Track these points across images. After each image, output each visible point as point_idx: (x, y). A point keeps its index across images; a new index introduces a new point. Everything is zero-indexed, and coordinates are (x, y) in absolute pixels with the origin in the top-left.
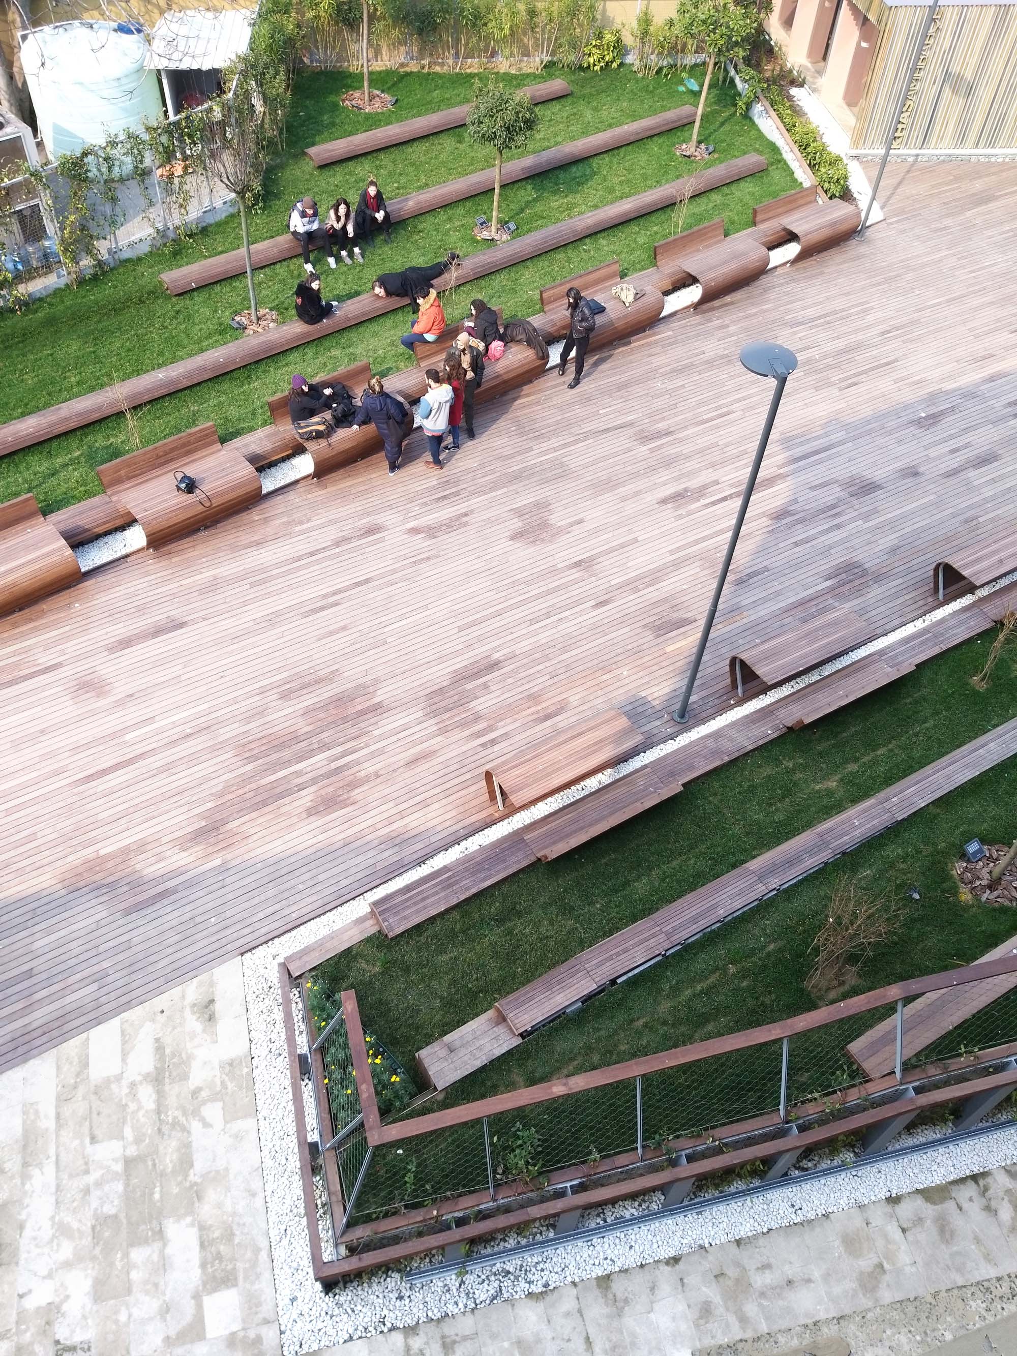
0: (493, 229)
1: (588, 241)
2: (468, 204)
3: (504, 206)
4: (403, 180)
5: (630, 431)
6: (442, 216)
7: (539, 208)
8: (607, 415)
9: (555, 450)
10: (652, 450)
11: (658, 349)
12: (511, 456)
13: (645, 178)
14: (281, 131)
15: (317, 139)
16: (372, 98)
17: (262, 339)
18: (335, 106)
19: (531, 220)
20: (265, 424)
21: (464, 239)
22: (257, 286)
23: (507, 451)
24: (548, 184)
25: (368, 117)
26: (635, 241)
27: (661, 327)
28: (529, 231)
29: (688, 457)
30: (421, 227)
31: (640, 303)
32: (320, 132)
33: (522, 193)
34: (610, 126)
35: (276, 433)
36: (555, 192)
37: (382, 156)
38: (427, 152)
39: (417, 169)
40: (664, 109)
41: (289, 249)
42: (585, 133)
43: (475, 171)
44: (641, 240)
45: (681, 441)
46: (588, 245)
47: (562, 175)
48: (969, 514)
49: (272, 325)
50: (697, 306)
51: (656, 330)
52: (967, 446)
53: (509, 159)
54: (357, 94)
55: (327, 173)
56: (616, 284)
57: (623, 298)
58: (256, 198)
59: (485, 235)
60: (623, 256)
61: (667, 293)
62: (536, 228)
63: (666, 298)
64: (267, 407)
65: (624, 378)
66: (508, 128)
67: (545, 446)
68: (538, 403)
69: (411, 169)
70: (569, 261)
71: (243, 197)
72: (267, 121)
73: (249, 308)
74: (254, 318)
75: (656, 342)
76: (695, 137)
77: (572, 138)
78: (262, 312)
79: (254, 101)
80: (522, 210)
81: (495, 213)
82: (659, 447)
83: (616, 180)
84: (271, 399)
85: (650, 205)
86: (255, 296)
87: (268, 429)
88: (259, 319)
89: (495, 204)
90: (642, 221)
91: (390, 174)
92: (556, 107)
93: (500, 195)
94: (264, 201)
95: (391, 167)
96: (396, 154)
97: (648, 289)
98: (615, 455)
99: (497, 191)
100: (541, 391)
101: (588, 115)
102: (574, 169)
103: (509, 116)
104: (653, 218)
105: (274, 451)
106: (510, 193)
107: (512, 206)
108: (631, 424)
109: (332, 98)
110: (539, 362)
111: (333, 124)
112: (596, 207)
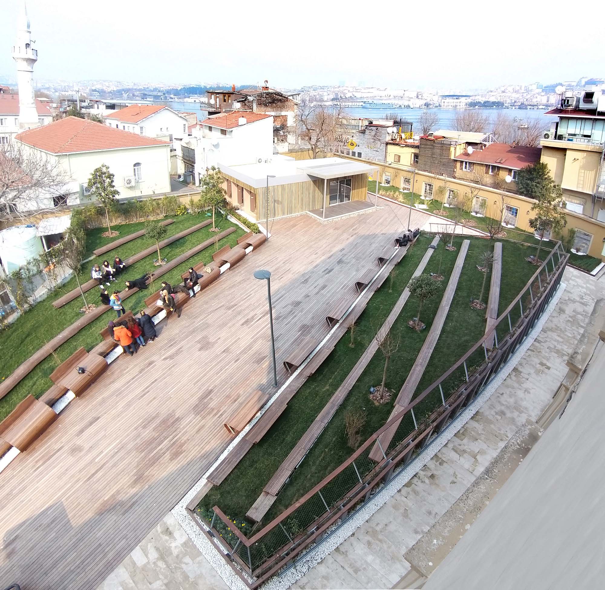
0: (160, 262)
1: (191, 258)
2: (150, 257)
3: (161, 255)
4: (127, 254)
5: (224, 308)
6: (142, 262)
7: (173, 253)
8: (214, 305)
9: (202, 320)
10: (233, 311)
11: (223, 283)
12: (189, 326)
13: (203, 239)
14: (84, 248)
15: (96, 248)
16: (112, 233)
17: (92, 314)
18: (100, 237)
19: (171, 257)
20: (101, 341)
21: (151, 267)
22: (86, 298)
23: (187, 325)
24: (174, 246)
25: (112, 238)
26: (205, 255)
27: (221, 277)
28: (172, 260)
29: (244, 310)
30: (136, 266)
31: (213, 272)
32: (96, 246)
33: (166, 250)
34: (189, 228)
35: (106, 343)
36: (176, 248)
37: (118, 249)
38: (132, 245)
39: (131, 250)
40: (203, 221)
41: (93, 284)
42: (181, 231)
43: (150, 247)
44: (207, 255)
45: (240, 306)
46: (191, 260)
47: (177, 243)
48: (326, 303)
49: (94, 308)
50: (229, 269)
51: (220, 278)
52: (318, 285)
53: (160, 242)
54: (107, 233)
55: (101, 257)
56: (204, 268)
57: (208, 271)
58: (79, 271)
59: (158, 264)
60: (203, 260)
61: (220, 267)
62: (174, 259)
63: (220, 268)
64: (100, 335)
65: (215, 294)
66: (158, 233)
67: (199, 319)
68: (191, 308)
69: (129, 251)
70: (187, 265)
71: (76, 271)
72: (79, 245)
73: (85, 305)
74: (87, 308)
75: (221, 281)
76: (214, 226)
77: (178, 233)
78: (89, 305)
79: (74, 240)
80: (168, 255)
81: (159, 257)
82: (234, 310)
83: (194, 241)
84: (101, 332)
85: (206, 245)
86: (86, 301)
87: (103, 342)
88: (89, 308)
89: (159, 255)
90: (205, 250)
91: (122, 253)
92: (171, 226)
93: (160, 252)
94: (82, 271)
95: (122, 251)
96: (123, 247)
97: (214, 267)
98: (222, 316)
99: (159, 251)
100: (191, 304)
101: (181, 226)
102: (181, 240)
103: (158, 230)
104: (208, 248)
105: (108, 349)
106: (162, 251)
107: (164, 254)
108: (223, 306)
109: (99, 235)
110: (188, 296)
111: (101, 242)
112: (191, 249)
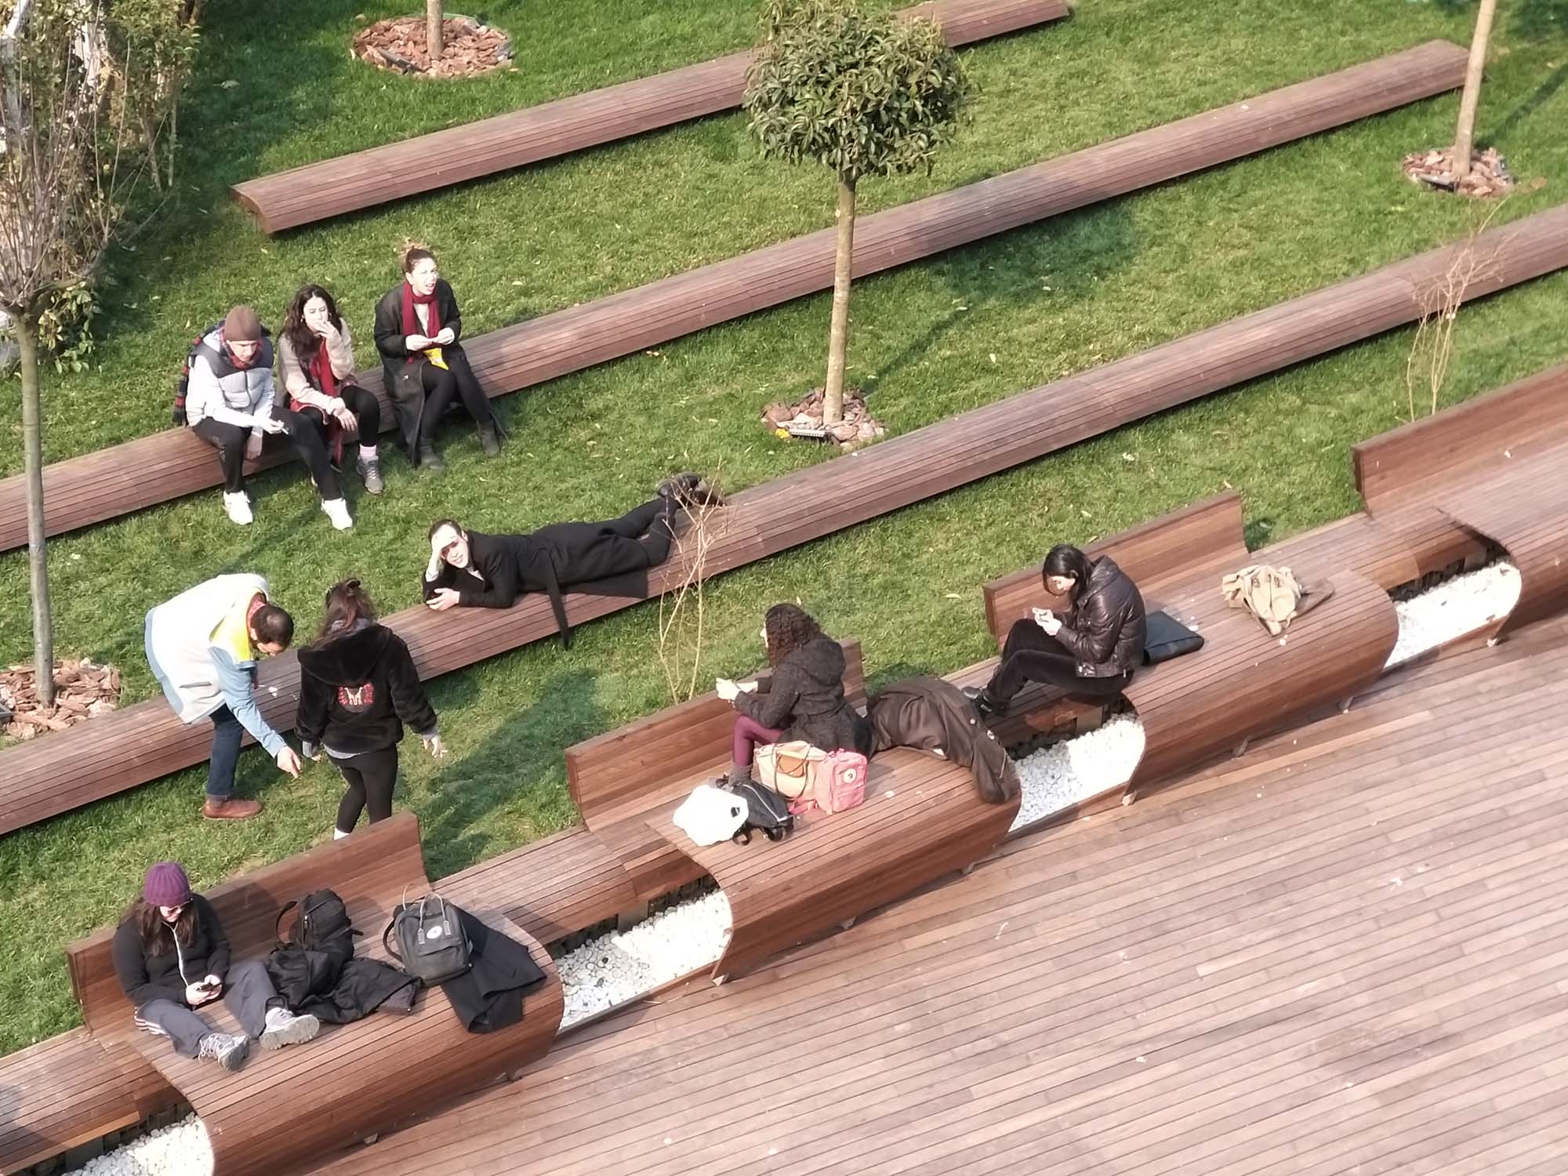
0: (830, 406)
1: (1136, 436)
2: (749, 336)
3: (862, 338)
4: (541, 268)
5: (1308, 1034)
6: (666, 370)
7: (972, 342)
8: (1224, 978)
11: (1385, 768)
13: (1312, 250)
14: (160, 132)
15: (271, 154)
16: (448, 38)
17: (63, 751)
18: (331, 61)
19: (948, 378)
21: (734, 438)
22: (58, 589)
24: (1002, 272)
25: (435, 91)
26: (1289, 436)
27: (1391, 697)
28: (945, 410)
30: (595, 403)
31: (1316, 623)
32: (278, 135)
33: (921, 299)
34: (1196, 105)
35: (88, 1057)
36: (1021, 298)
37: (476, 199)
38: (618, 187)
39: (586, 235)
41: (169, 475)
42: (1115, 128)
43: (770, 240)
44: (1308, 434)
46: (1136, 449)
47: (1046, 248)
49: (98, 708)
50: (1507, 630)
51: (1376, 705)
53: (877, 205)
54: (402, 28)
55: (299, 252)
56: (1235, 566)
57: (1260, 607)
58: (71, 328)
59: (804, 423)
60: (1253, 482)
61: (1403, 592)
62: (969, 403)
63: (1401, 608)
64: (63, 971)
65: (1276, 858)
66: (875, 117)
68: (985, 942)
69: (567, 237)
70: (1077, 497)
71: (32, 325)
72: (119, 103)
73: (26, 656)
74: (40, 687)
75: (1378, 746)
76: (1465, 130)
77: (1078, 143)
78: (68, 667)
80: (919, 347)
81: (834, 361)
83: (1220, 258)
84: (78, 944)
85: (1330, 329)
86: (48, 617)
88: (56, 689)
89: (836, 333)
90: (1308, 377)
91: (501, 252)
92: (1023, 54)
93: (851, 306)
95: (503, 231)
96: (521, 194)
97: (1342, 579)
99: (840, 295)
100: (1000, 902)
101: (1124, 74)
102: (1084, 229)
104: (1344, 366)
105: (79, 1118)
106: (883, 300)
107: (890, 339)
108: (1308, 1011)
109: (323, 39)
111: (323, 113)
112: (1161, 338)
